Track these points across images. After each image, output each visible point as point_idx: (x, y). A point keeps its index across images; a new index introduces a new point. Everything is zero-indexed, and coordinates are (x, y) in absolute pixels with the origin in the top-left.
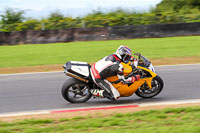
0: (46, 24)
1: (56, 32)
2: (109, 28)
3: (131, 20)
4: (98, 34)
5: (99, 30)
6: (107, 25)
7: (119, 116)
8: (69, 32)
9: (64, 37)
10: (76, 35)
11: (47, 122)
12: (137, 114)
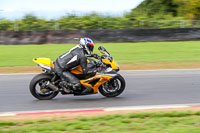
0: (20, 25)
1: (29, 34)
2: (83, 32)
3: (105, 24)
4: (71, 37)
5: (73, 33)
6: (80, 28)
7: (84, 120)
8: (43, 34)
9: (37, 39)
10: (49, 37)
11: (11, 124)
12: (102, 118)
